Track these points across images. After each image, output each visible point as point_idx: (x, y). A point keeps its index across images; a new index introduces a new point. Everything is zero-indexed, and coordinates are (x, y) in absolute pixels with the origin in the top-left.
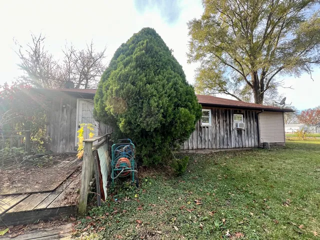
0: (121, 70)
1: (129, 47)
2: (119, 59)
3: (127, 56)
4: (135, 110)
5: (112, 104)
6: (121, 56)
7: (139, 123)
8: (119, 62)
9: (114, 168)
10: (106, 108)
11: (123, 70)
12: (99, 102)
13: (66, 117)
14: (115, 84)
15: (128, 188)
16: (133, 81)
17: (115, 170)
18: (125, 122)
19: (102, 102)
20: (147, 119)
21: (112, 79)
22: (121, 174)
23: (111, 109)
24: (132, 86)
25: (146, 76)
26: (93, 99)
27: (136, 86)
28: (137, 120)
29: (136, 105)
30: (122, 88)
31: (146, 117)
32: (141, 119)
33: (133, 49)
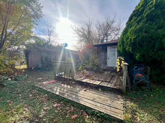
0: (136, 27)
1: (140, 11)
2: (132, 21)
3: (138, 17)
4: (148, 48)
5: (131, 47)
6: (134, 18)
7: (151, 55)
8: (132, 22)
9: (135, 78)
10: (126, 49)
11: (138, 26)
12: (121, 47)
13: (103, 54)
14: (133, 35)
15: (145, 90)
16: (145, 31)
17: (135, 79)
18: (140, 55)
19: (123, 46)
20: (159, 53)
21: (130, 33)
22: (140, 82)
23: (130, 49)
24: (146, 34)
25: (156, 24)
26: (117, 45)
27: (149, 33)
28: (150, 54)
29: (148, 45)
30: (138, 37)
31: (157, 51)
32: (153, 53)
33: (143, 10)
